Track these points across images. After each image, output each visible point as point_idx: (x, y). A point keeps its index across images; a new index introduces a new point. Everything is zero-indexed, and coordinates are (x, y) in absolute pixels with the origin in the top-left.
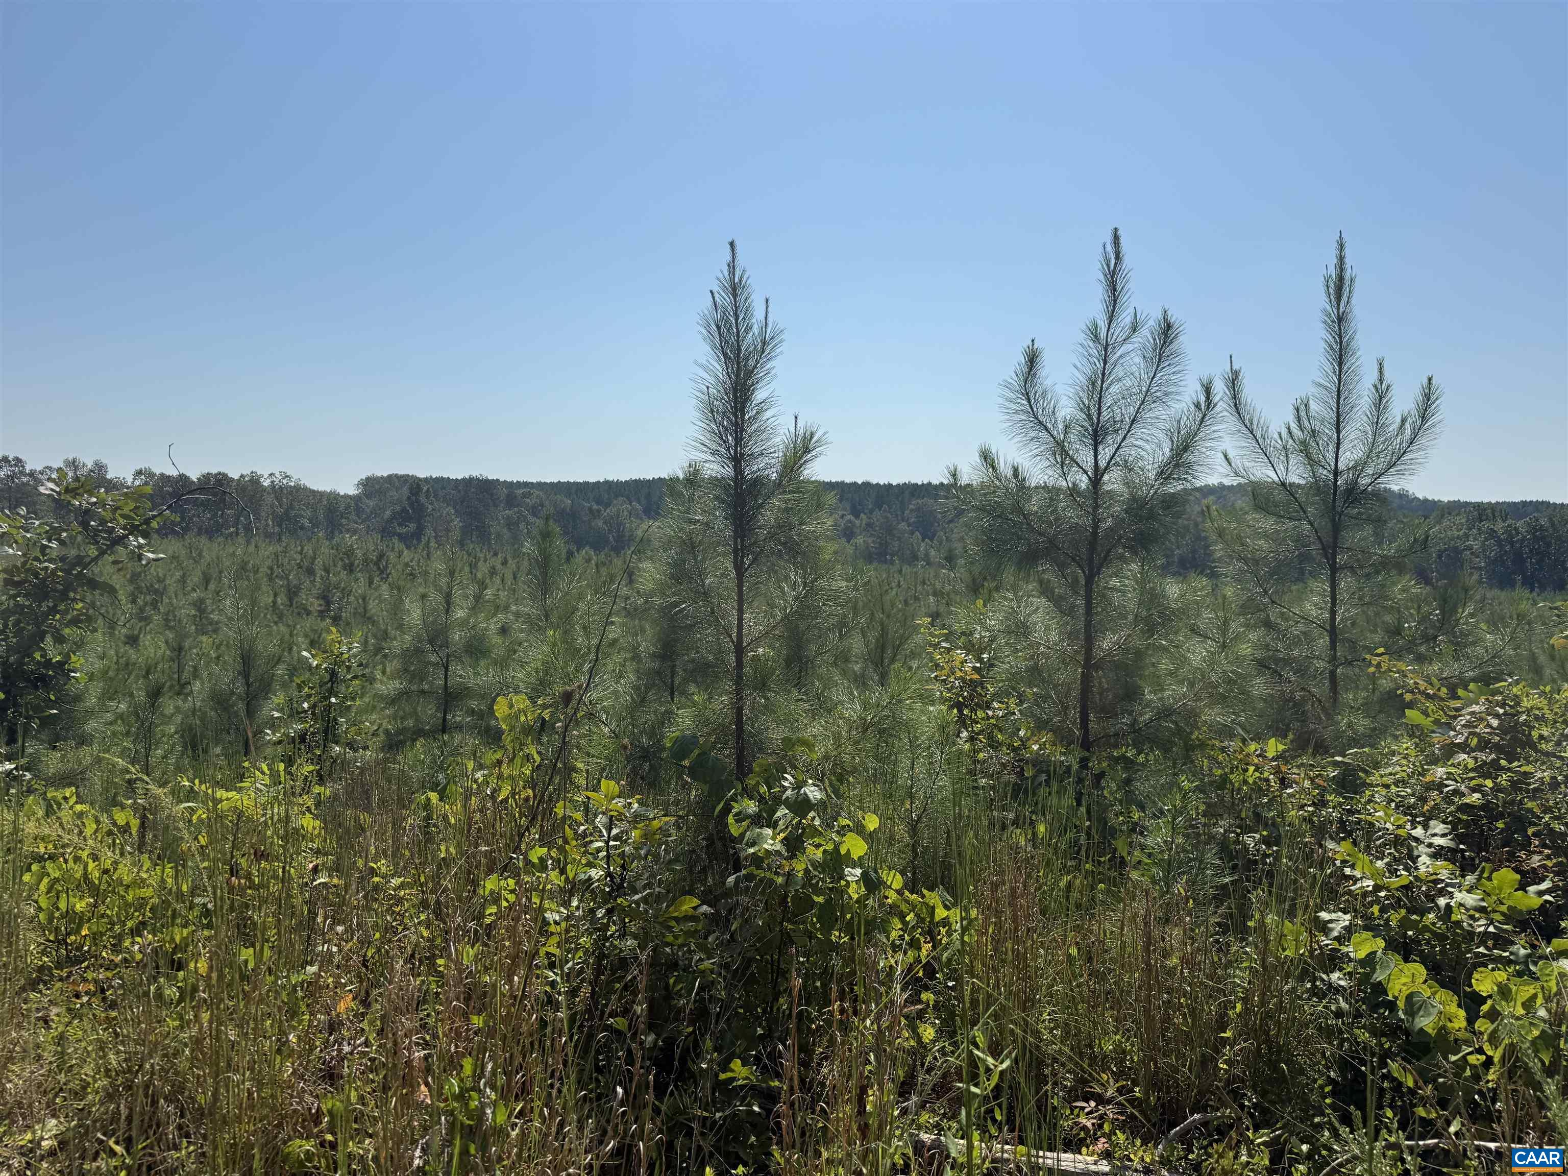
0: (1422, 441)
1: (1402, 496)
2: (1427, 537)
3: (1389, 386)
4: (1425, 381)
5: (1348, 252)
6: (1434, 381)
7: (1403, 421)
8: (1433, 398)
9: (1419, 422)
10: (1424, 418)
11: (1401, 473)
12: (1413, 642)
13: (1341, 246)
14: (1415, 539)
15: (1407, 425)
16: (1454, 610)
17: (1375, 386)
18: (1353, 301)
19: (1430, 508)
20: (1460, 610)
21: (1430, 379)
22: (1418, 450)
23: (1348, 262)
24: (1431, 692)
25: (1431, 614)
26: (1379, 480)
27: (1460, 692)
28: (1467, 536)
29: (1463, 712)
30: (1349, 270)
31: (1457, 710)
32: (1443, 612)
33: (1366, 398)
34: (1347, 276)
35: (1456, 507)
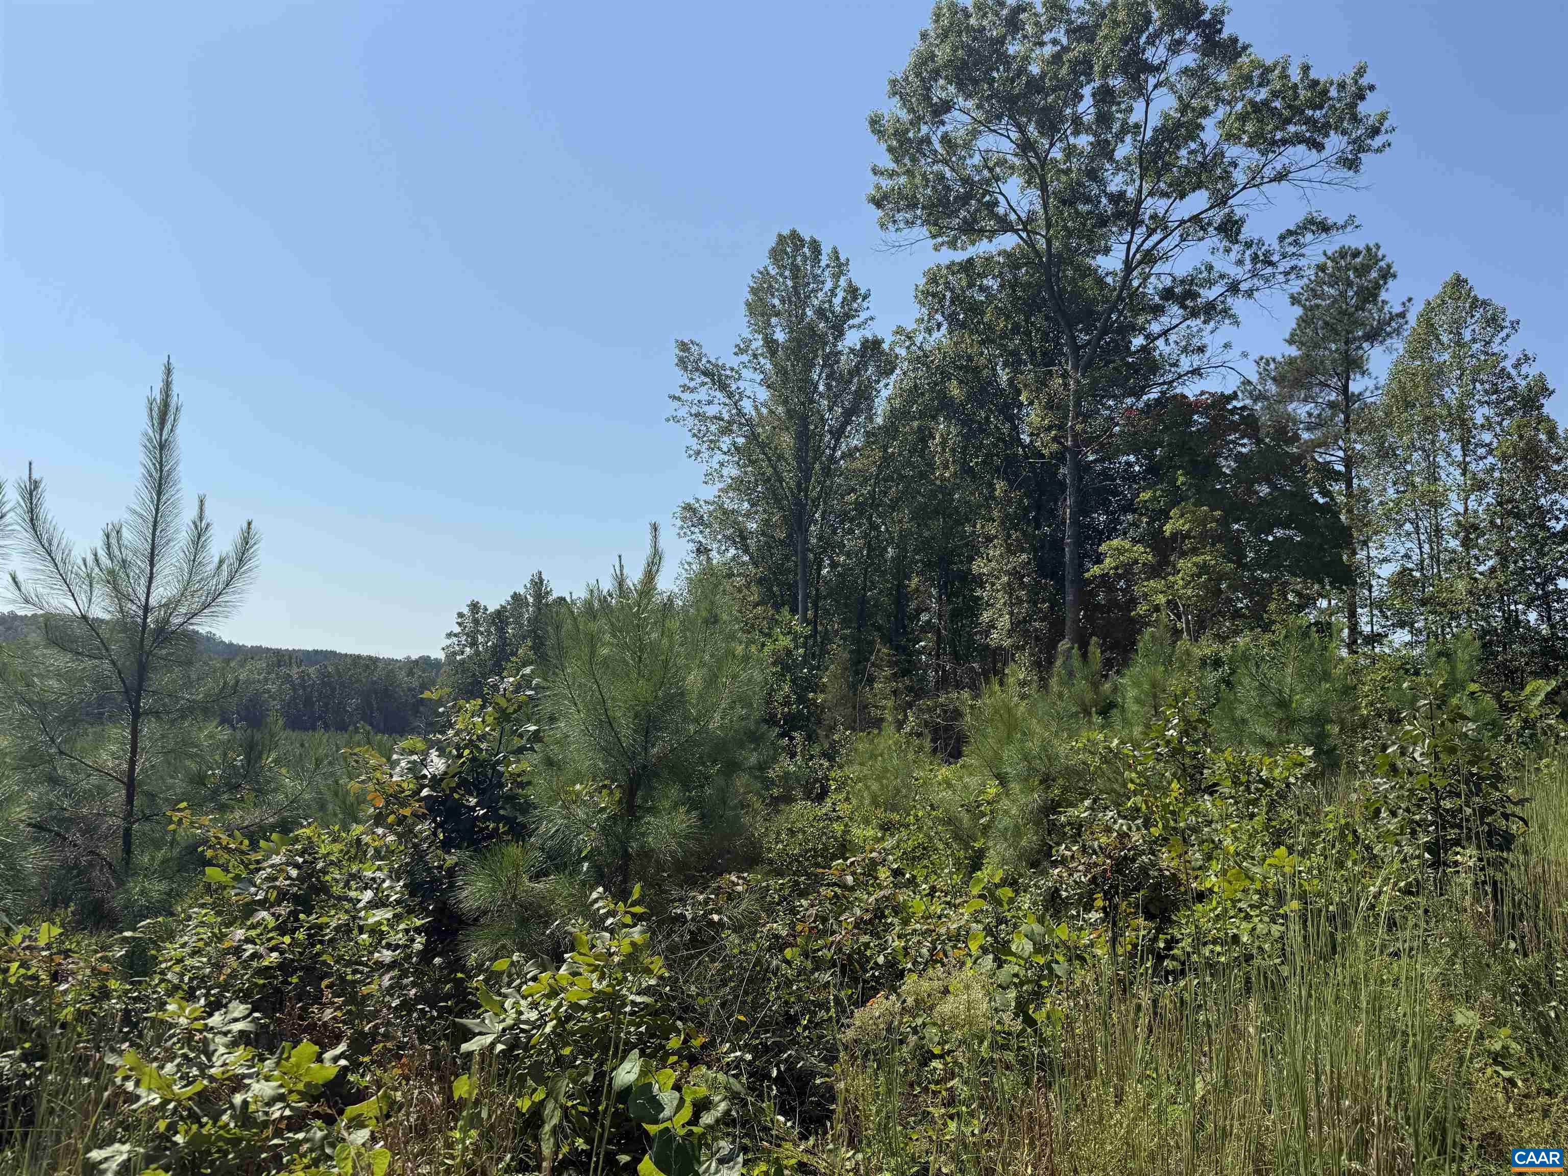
0: (238, 584)
1: (210, 639)
2: (237, 682)
3: (208, 525)
4: (245, 525)
5: (175, 377)
6: (253, 526)
7: (221, 562)
8: (251, 542)
9: (236, 565)
10: (241, 561)
11: (213, 615)
12: (215, 792)
13: (169, 371)
14: (225, 683)
15: (225, 566)
16: (260, 757)
17: (194, 523)
18: (178, 431)
19: (233, 652)
20: (264, 756)
21: (249, 524)
22: (234, 593)
23: (175, 389)
24: (233, 846)
25: (235, 760)
26: (192, 621)
27: (262, 843)
28: (266, 680)
29: (265, 864)
30: (175, 398)
31: (258, 862)
32: (248, 759)
33: (184, 533)
34: (173, 401)
35: (257, 652)
